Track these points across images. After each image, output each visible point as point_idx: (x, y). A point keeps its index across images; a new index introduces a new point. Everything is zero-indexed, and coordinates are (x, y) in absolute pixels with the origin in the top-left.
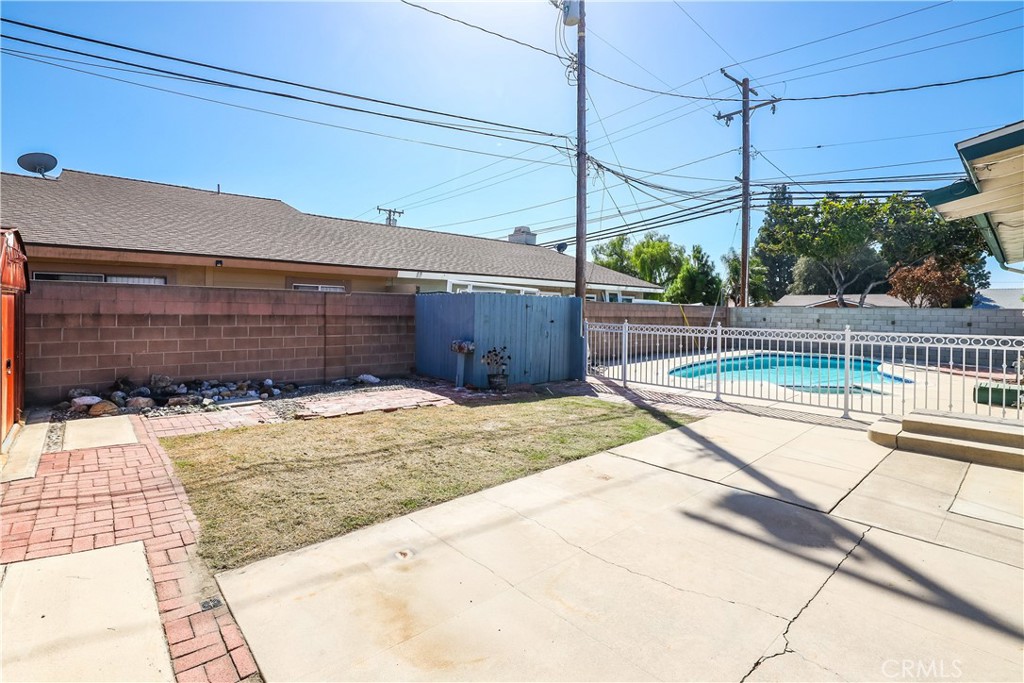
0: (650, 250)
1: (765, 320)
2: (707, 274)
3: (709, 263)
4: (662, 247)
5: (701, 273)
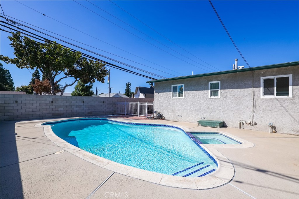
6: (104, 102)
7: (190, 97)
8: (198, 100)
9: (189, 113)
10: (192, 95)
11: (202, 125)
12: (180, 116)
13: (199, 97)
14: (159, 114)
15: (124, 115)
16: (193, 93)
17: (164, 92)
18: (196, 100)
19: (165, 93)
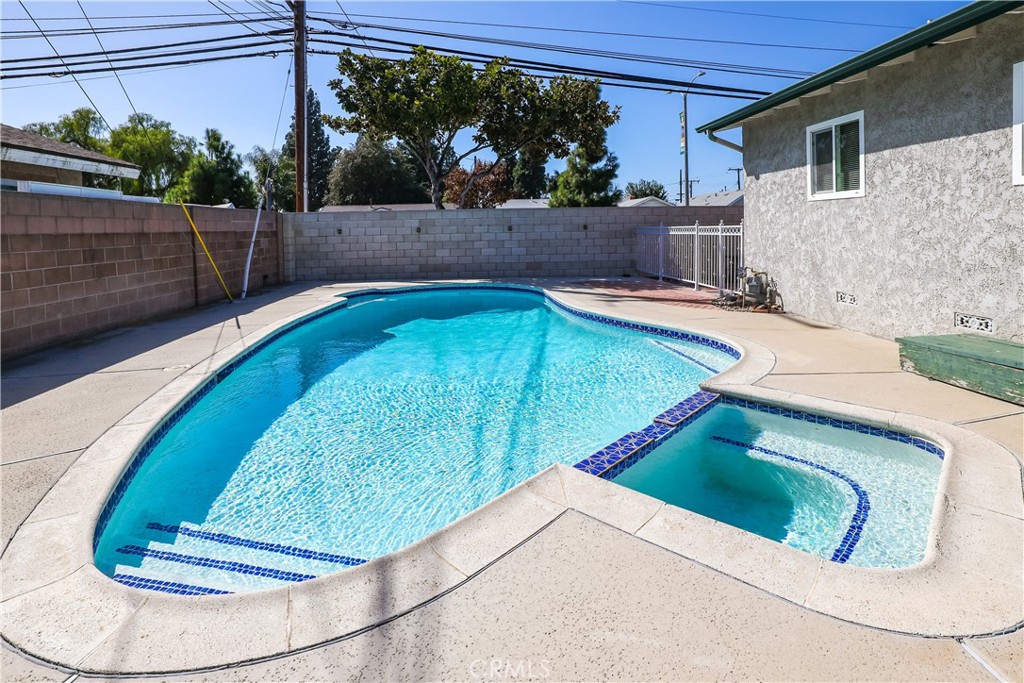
0: (139, 138)
1: (340, 232)
2: (231, 172)
3: (234, 157)
4: (159, 137)
5: (223, 171)
6: (585, 227)
7: (896, 182)
8: (940, 204)
9: (892, 285)
10: (904, 170)
11: (921, 370)
12: (848, 299)
13: (948, 180)
14: (754, 283)
15: (657, 278)
16: (909, 160)
17: (777, 169)
18: (931, 199)
19: (781, 174)
